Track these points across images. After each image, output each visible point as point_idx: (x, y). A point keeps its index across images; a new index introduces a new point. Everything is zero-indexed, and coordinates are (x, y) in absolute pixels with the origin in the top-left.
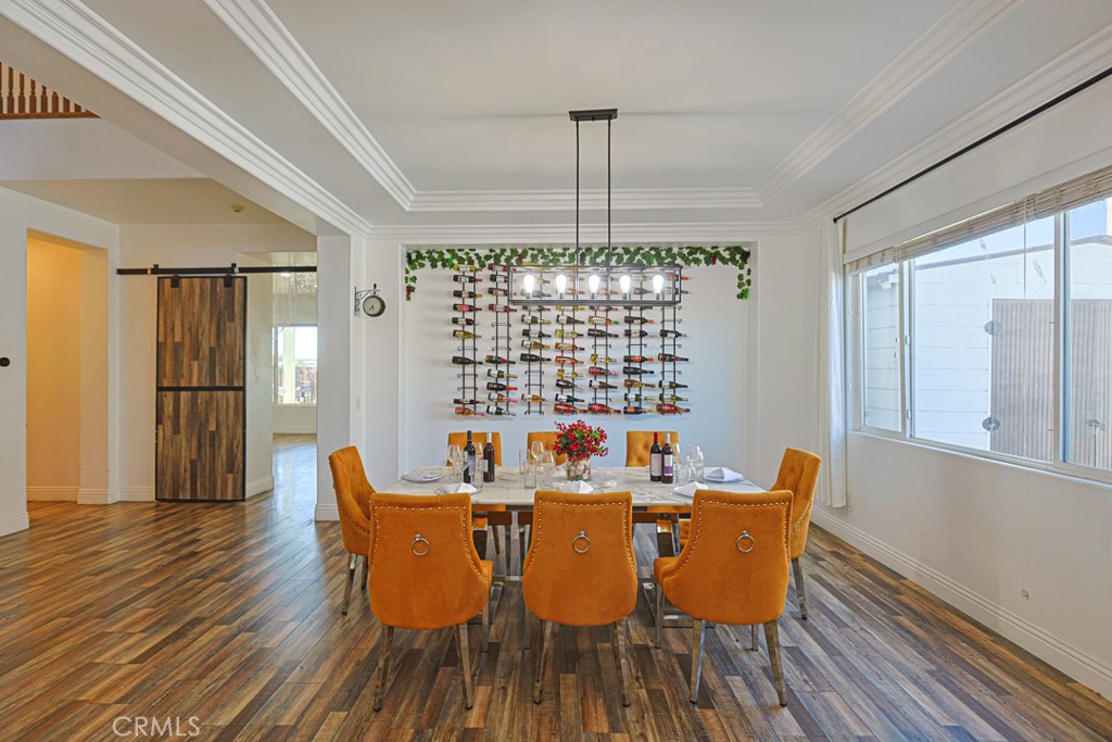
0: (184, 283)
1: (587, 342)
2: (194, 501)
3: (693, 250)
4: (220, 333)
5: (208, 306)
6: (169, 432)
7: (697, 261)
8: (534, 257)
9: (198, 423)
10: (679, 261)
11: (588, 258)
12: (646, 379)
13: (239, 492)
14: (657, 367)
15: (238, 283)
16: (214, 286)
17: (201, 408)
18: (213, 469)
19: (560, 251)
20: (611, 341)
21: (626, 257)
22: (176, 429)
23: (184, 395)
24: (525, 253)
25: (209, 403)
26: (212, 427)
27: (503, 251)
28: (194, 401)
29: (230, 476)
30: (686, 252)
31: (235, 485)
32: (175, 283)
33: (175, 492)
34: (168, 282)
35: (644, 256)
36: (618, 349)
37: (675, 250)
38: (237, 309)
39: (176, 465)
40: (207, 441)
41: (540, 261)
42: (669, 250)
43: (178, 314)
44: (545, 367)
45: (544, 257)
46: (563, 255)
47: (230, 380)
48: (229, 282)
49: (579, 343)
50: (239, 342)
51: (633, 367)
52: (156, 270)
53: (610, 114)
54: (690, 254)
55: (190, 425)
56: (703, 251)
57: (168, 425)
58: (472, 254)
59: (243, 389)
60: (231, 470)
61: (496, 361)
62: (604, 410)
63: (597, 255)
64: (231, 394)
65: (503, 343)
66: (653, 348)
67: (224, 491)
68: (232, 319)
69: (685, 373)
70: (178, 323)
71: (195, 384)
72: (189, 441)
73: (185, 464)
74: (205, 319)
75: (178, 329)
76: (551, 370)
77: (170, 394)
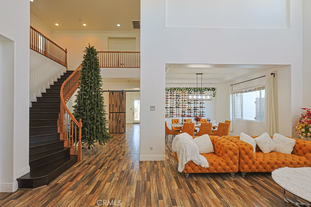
0: (114, 93)
1: (187, 104)
2: (116, 133)
3: (205, 88)
4: (121, 102)
5: (119, 98)
6: (111, 121)
7: (206, 90)
8: (178, 89)
9: (117, 119)
10: (203, 90)
11: (187, 90)
12: (197, 111)
13: (124, 131)
14: (199, 109)
15: (124, 94)
16: (120, 94)
17: (118, 116)
18: (120, 127)
19: (182, 88)
20: (191, 104)
21: (194, 89)
22: (113, 120)
23: (114, 114)
24: (176, 89)
25: (119, 115)
26: (120, 120)
27: (172, 88)
28: (116, 115)
29: (123, 128)
30: (204, 89)
31: (124, 130)
32: (113, 93)
33: (113, 131)
34: (111, 93)
35: (197, 89)
36: (193, 106)
37: (202, 88)
38: (124, 98)
39: (113, 126)
40: (118, 122)
41: (179, 90)
42: (201, 88)
43: (113, 99)
44: (179, 109)
45: (179, 89)
46: (183, 89)
47: (123, 111)
48: (123, 93)
49: (186, 104)
50: (124, 104)
51: (195, 109)
52: (109, 91)
53: (202, 74)
54: (205, 89)
55: (115, 119)
56: (207, 89)
57: (111, 119)
58: (167, 89)
59: (125, 113)
60: (123, 127)
61: (171, 108)
62: (190, 116)
63: (189, 89)
64: (123, 113)
65: (172, 104)
66: (198, 105)
67: (122, 131)
68: (123, 100)
69: (204, 110)
70: (113, 101)
71: (116, 112)
72: (115, 122)
73: (115, 126)
74: (118, 100)
75: (113, 102)
76: (181, 109)
77: (112, 114)
